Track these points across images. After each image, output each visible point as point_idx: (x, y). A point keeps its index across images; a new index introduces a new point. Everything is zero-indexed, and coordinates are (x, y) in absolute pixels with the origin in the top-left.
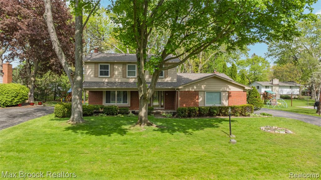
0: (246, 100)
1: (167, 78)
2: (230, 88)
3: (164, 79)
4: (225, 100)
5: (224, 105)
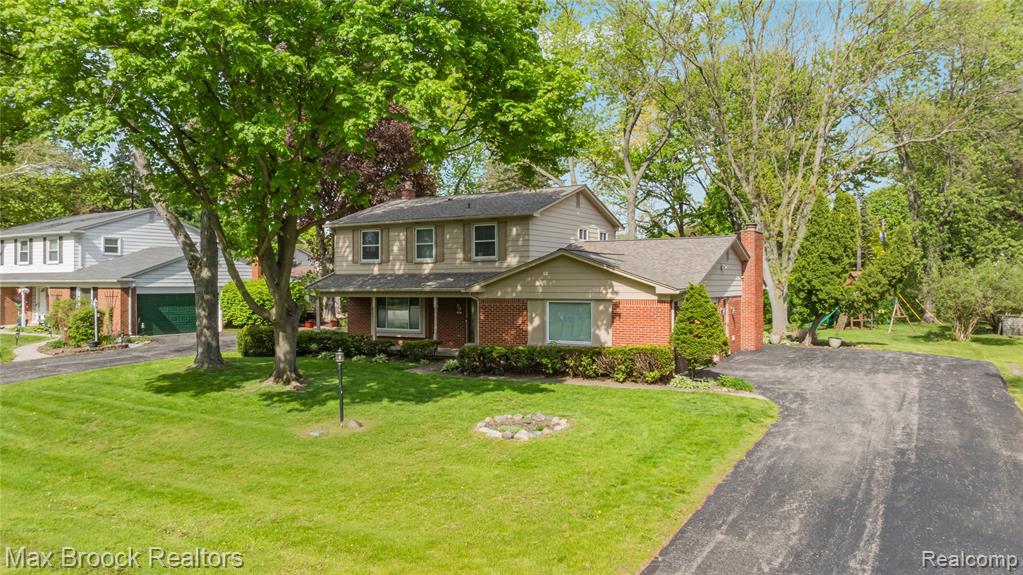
1: (505, 259)
2: (616, 289)
3: (497, 264)
4: (603, 327)
5: (600, 342)
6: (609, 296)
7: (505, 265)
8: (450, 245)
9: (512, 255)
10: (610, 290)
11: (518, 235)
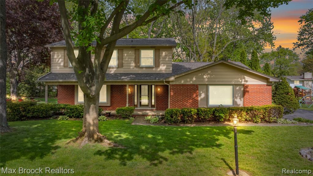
0: (271, 97)
1: (159, 67)
2: (246, 79)
3: (154, 69)
4: (238, 97)
5: (237, 105)
6: (243, 83)
7: (159, 70)
8: (127, 59)
9: (162, 65)
10: (243, 80)
11: (166, 56)
